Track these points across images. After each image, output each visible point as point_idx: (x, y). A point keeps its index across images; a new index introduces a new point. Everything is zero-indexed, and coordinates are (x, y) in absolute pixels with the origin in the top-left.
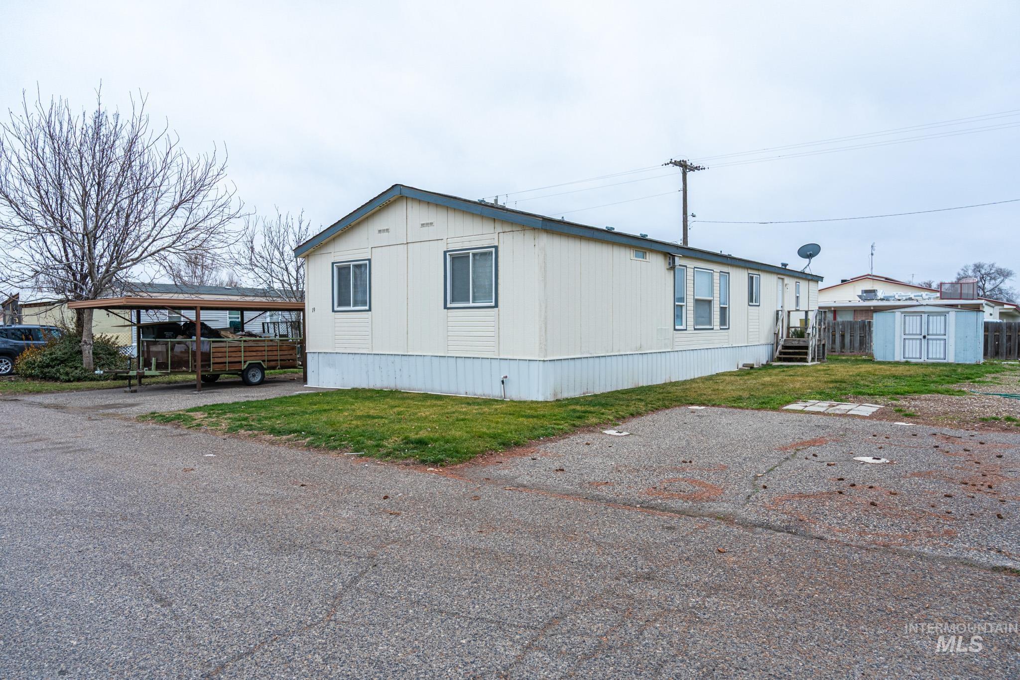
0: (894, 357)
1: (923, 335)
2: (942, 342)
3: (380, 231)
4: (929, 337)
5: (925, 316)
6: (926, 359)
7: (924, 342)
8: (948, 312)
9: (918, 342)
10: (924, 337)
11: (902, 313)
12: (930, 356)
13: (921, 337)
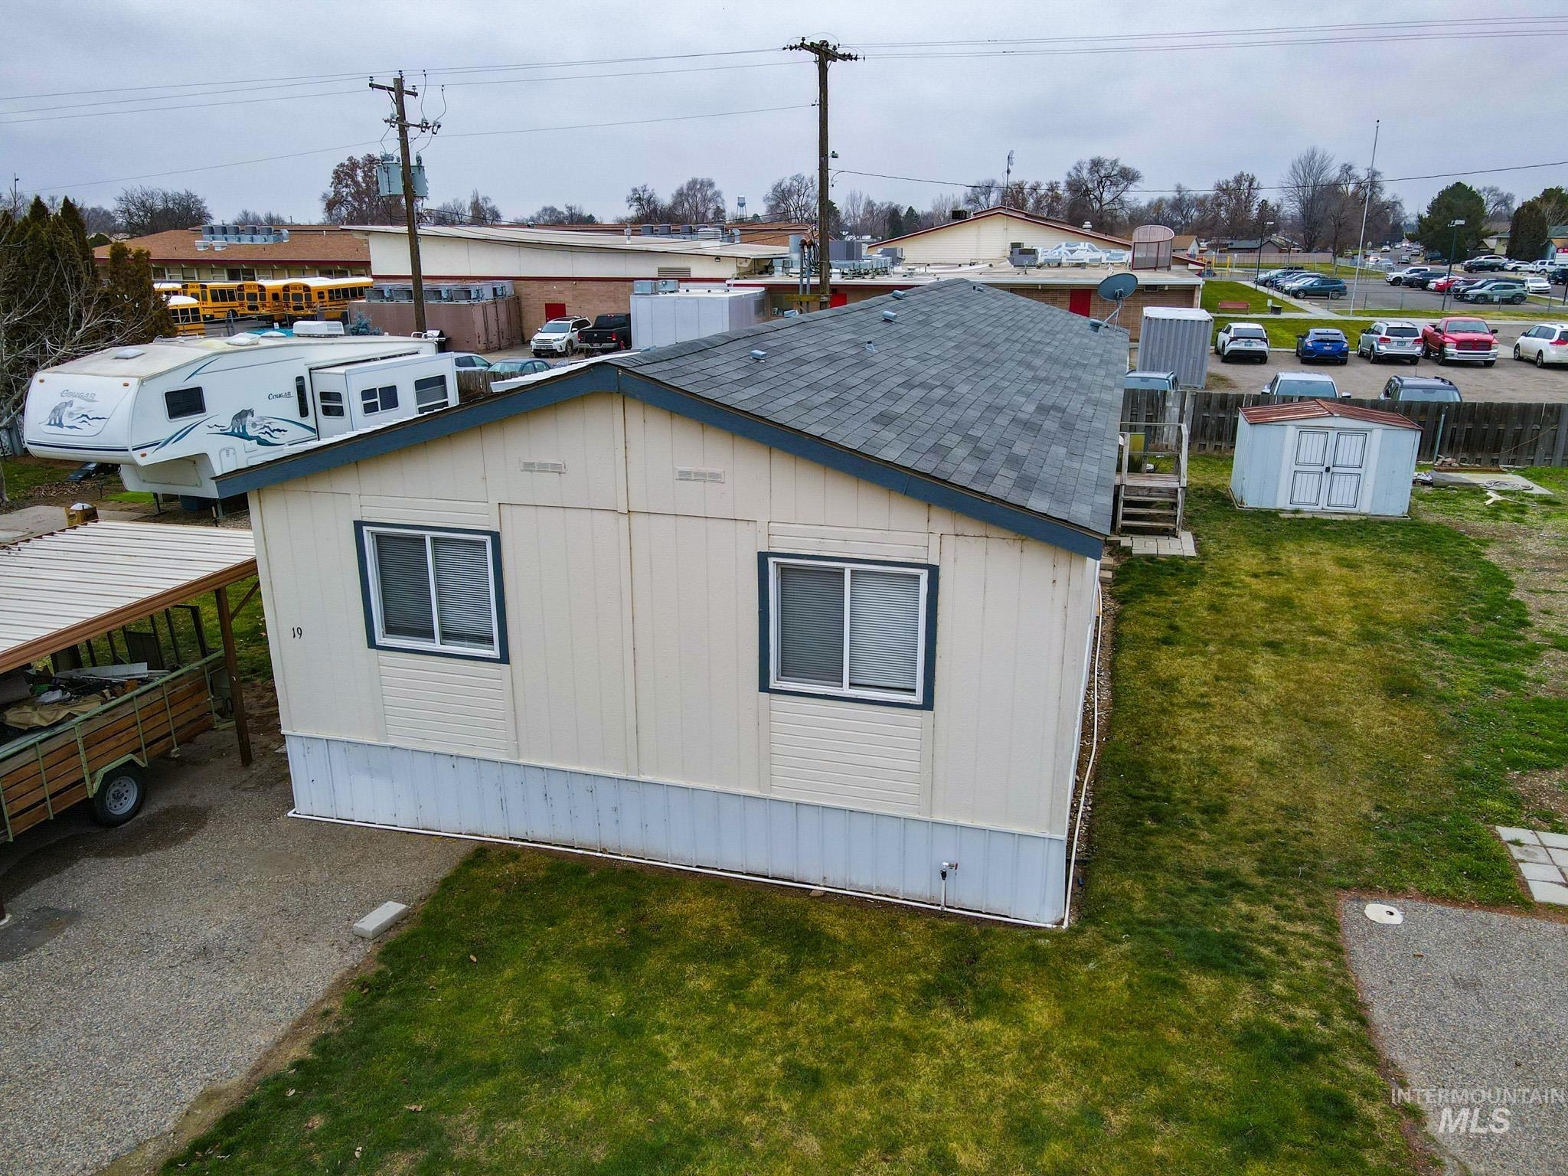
0: (1275, 500)
1: (1326, 466)
2: (1355, 478)
3: (529, 467)
4: (1335, 470)
5: (1333, 434)
6: (1326, 507)
7: (1326, 477)
8: (1370, 430)
9: (1317, 476)
10: (1328, 469)
11: (1298, 427)
12: (1333, 502)
13: (1323, 469)
